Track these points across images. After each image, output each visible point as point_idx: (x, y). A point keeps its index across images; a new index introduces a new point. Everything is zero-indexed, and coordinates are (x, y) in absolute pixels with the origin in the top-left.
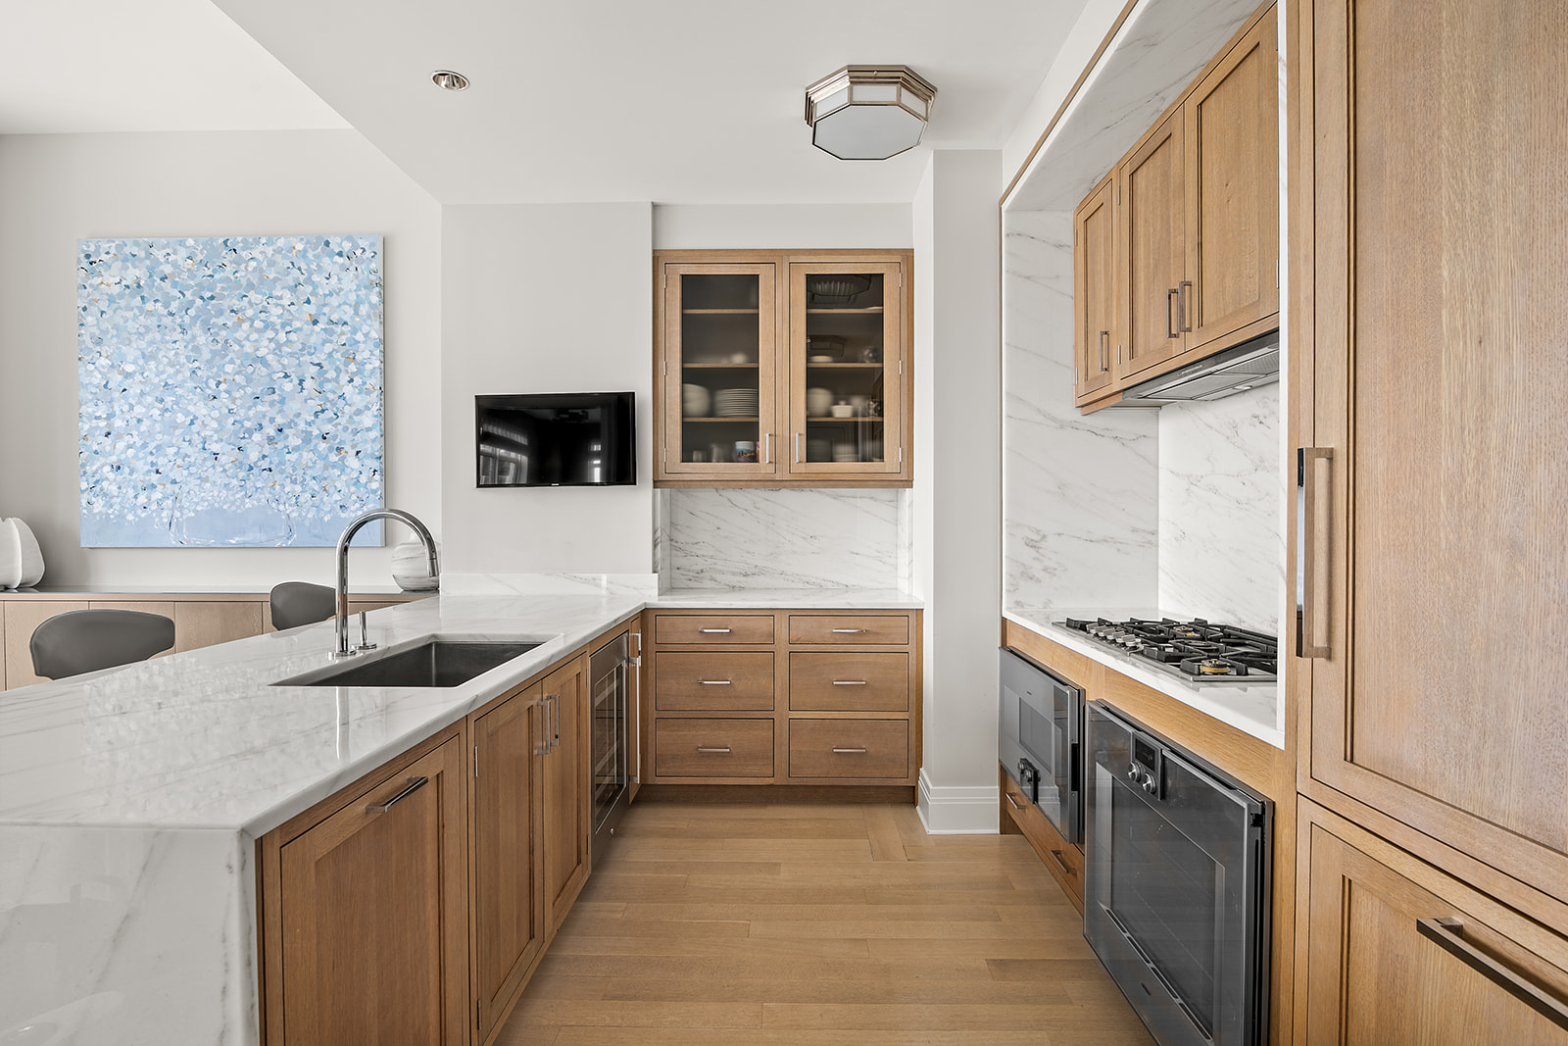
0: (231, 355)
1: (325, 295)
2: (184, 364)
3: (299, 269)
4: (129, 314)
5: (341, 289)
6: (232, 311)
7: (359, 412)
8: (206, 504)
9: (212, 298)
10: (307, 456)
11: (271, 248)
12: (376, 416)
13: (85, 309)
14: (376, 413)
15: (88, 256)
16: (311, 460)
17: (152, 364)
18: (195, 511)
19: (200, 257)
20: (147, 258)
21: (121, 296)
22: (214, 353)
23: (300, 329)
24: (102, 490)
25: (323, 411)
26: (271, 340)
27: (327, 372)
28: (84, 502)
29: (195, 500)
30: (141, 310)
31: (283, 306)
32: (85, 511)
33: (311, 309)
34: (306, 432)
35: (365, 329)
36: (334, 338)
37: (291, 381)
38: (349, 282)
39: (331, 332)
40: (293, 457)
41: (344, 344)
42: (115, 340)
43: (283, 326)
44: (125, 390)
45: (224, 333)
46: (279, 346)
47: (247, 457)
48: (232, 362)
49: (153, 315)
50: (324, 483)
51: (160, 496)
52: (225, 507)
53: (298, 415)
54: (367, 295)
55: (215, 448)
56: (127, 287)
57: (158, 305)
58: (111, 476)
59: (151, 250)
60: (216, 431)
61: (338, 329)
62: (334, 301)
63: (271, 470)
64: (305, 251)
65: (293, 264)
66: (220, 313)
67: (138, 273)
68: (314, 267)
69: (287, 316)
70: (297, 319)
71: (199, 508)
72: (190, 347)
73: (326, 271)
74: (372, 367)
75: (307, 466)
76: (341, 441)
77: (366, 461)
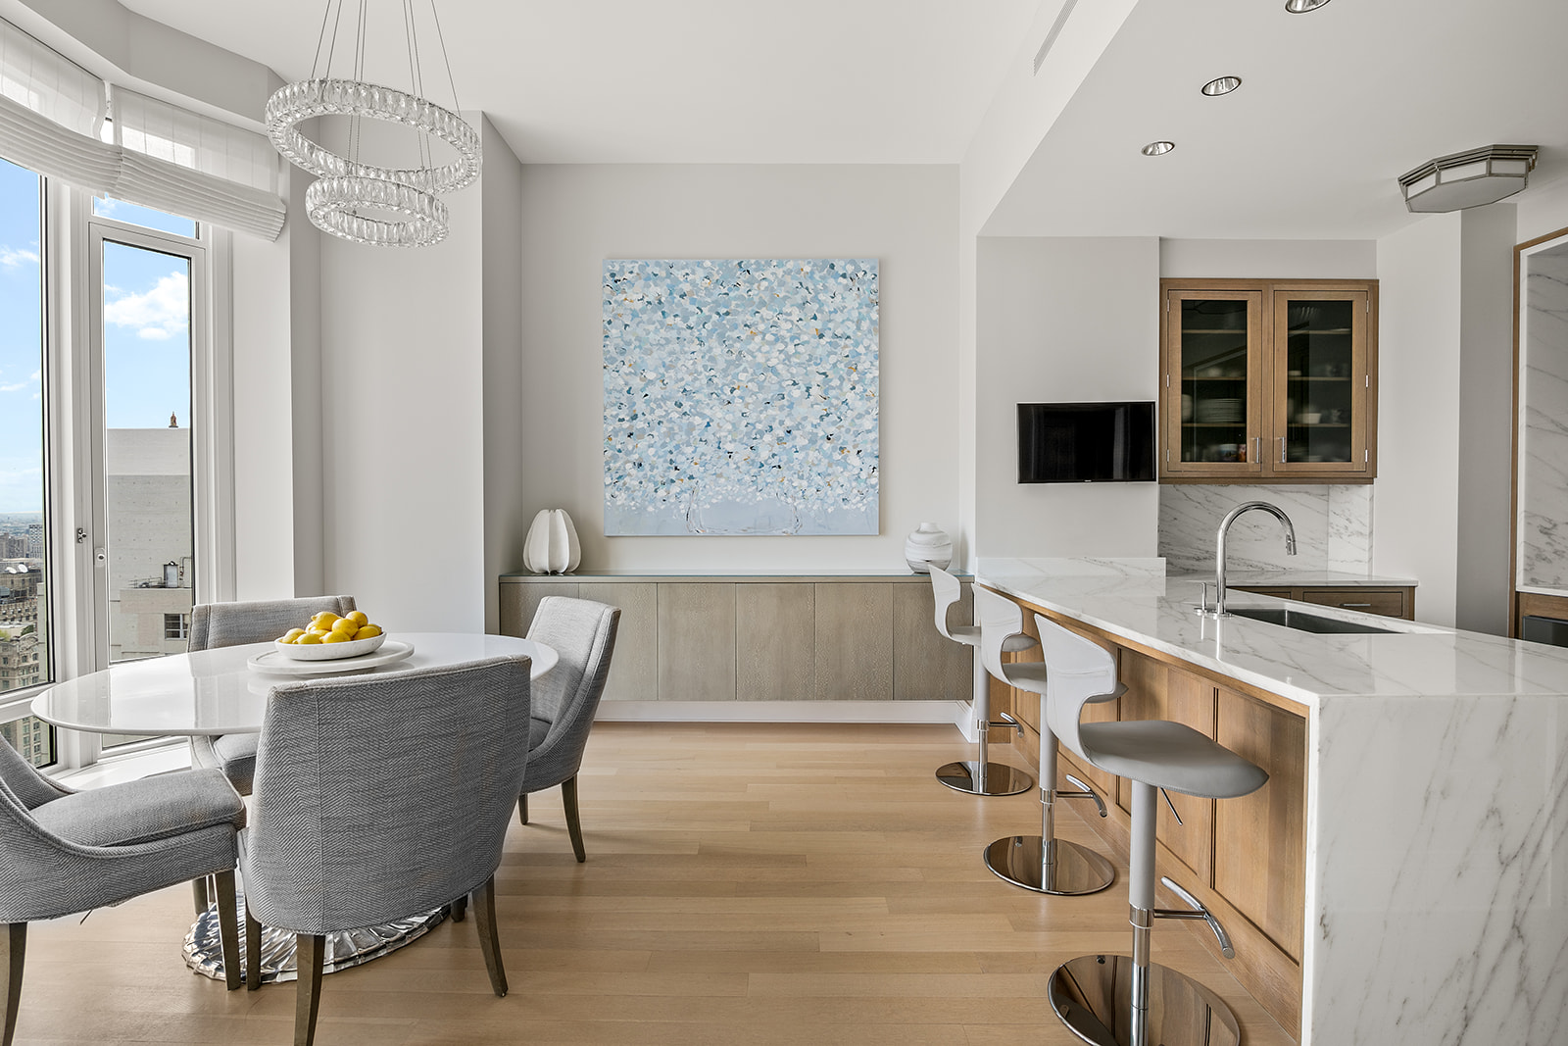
0: (744, 365)
1: (830, 312)
2: (701, 373)
3: (807, 289)
4: (651, 328)
5: (845, 307)
6: (746, 325)
7: (860, 416)
8: (720, 497)
9: (727, 313)
10: (813, 455)
11: (781, 270)
12: (876, 420)
13: (610, 322)
14: (875, 417)
15: (613, 275)
16: (817, 458)
17: (672, 373)
18: (710, 504)
19: (716, 277)
20: (667, 277)
21: (643, 311)
22: (729, 363)
23: (807, 342)
24: (624, 484)
25: (827, 415)
26: (781, 352)
27: (831, 380)
28: (608, 496)
29: (711, 493)
30: (662, 324)
31: (792, 322)
32: (609, 504)
33: (818, 324)
34: (812, 433)
35: (866, 342)
36: (839, 350)
37: (799, 389)
38: (852, 301)
39: (836, 345)
40: (800, 456)
41: (848, 356)
42: (638, 350)
43: (792, 339)
44: (646, 395)
45: (738, 345)
46: (788, 357)
47: (758, 455)
48: (745, 370)
49: (673, 329)
50: (828, 479)
51: (678, 490)
52: (738, 500)
53: (805, 418)
54: (868, 313)
55: (730, 447)
56: (649, 303)
57: (678, 319)
58: (634, 472)
59: (671, 270)
60: (730, 432)
61: (842, 342)
62: (839, 317)
63: (780, 467)
64: (812, 272)
65: (801, 284)
66: (735, 327)
67: (659, 290)
68: (820, 287)
69: (795, 330)
70: (805, 333)
71: (714, 501)
72: (707, 357)
73: (831, 291)
74: (871, 376)
75: (813, 464)
76: (844, 442)
77: (866, 460)
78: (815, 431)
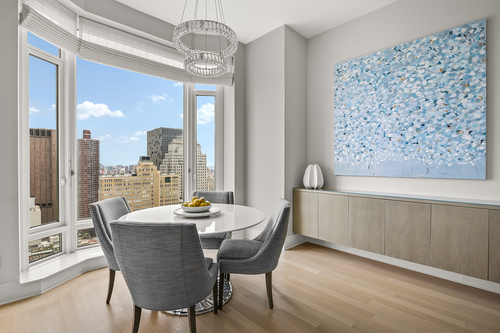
0: (397, 96)
1: (450, 58)
2: (376, 103)
3: (434, 49)
4: (353, 88)
5: (460, 52)
6: (398, 77)
7: (471, 112)
8: (385, 159)
9: (389, 73)
10: (438, 136)
11: (418, 44)
12: (483, 112)
13: (337, 89)
14: (483, 111)
15: (338, 70)
16: (441, 137)
17: (362, 105)
18: (380, 162)
19: (383, 58)
20: (360, 64)
21: (350, 82)
22: (389, 96)
23: (435, 77)
24: (342, 154)
25: (448, 114)
26: (418, 85)
27: (450, 94)
28: (336, 159)
29: (380, 157)
30: (358, 85)
31: (425, 69)
32: (336, 162)
33: (442, 66)
34: (438, 124)
35: (476, 69)
36: (456, 77)
37: (430, 102)
38: (465, 48)
39: (455, 74)
40: (430, 137)
41: (462, 79)
42: (348, 98)
43: (425, 77)
44: (351, 116)
45: (394, 87)
46: (423, 87)
47: (405, 138)
48: (398, 98)
49: (363, 86)
50: (448, 148)
51: (365, 156)
52: (394, 160)
53: (433, 117)
54: (477, 52)
55: (390, 135)
56: (353, 77)
57: (365, 81)
58: (346, 149)
59: (362, 61)
60: (390, 128)
61: (458, 72)
62: (456, 59)
63: (417, 143)
64: (438, 40)
65: (430, 48)
66: (393, 78)
67: (357, 71)
68: (443, 46)
69: (427, 72)
70: (433, 73)
71: (382, 160)
72: (379, 95)
73: (450, 46)
74: (480, 87)
75: (438, 141)
76: (459, 127)
77: (476, 136)
78: (439, 123)
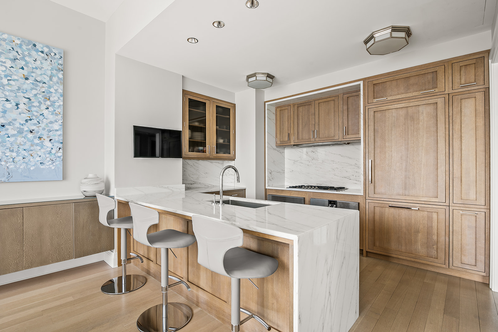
1: (33, 68)
3: (17, 52)
5: (42, 68)
7: (51, 122)
10: (20, 140)
14: (61, 124)
16: (23, 141)
23: (17, 80)
25: (31, 120)
27: (33, 102)
31: (6, 67)
33: (25, 72)
34: (20, 128)
35: (55, 87)
36: (38, 88)
37: (11, 103)
38: (47, 65)
39: (37, 86)
40: (12, 139)
41: (44, 92)
43: (6, 76)
50: (31, 152)
53: (15, 120)
54: (57, 74)
61: (41, 85)
62: (38, 72)
64: (21, 45)
65: (13, 48)
68: (26, 53)
69: (8, 72)
70: (15, 75)
73: (33, 57)
74: (58, 104)
75: (20, 144)
76: (41, 134)
77: (55, 144)
78: (22, 127)
